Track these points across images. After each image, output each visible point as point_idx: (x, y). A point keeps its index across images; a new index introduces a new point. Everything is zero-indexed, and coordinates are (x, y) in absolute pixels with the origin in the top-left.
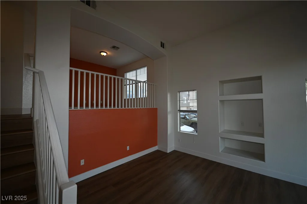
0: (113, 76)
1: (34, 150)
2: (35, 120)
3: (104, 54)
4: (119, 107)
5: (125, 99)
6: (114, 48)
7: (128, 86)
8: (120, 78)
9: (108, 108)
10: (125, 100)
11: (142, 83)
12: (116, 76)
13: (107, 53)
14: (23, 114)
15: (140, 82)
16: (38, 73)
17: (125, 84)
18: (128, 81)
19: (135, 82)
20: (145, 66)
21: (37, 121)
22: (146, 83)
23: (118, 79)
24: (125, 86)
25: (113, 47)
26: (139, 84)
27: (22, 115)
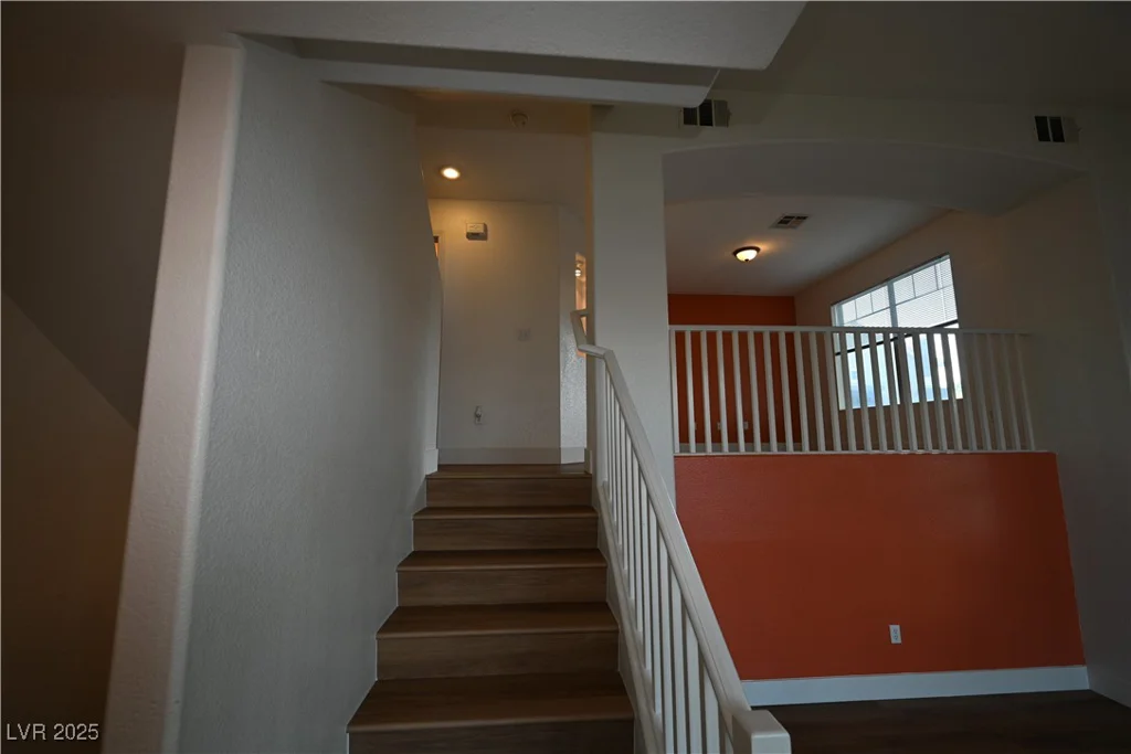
0: (782, 330)
1: (606, 567)
2: (599, 484)
3: (749, 255)
4: (816, 449)
5: (844, 411)
6: (786, 222)
7: (852, 357)
8: (812, 330)
9: (774, 449)
10: (842, 414)
11: (923, 337)
12: (794, 324)
13: (757, 249)
14: (563, 462)
15: (914, 333)
16: (602, 357)
17: (837, 350)
18: (850, 338)
19: (884, 337)
20: (938, 257)
21: (606, 487)
22: (952, 331)
23: (805, 337)
24: (838, 358)
25: (781, 222)
26: (909, 341)
27: (560, 465)
